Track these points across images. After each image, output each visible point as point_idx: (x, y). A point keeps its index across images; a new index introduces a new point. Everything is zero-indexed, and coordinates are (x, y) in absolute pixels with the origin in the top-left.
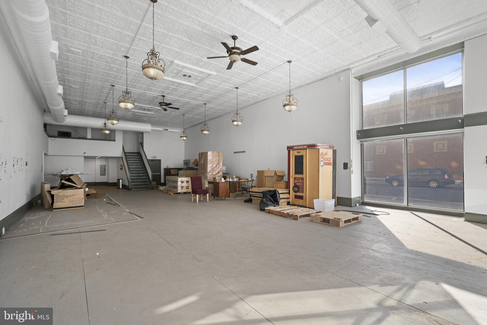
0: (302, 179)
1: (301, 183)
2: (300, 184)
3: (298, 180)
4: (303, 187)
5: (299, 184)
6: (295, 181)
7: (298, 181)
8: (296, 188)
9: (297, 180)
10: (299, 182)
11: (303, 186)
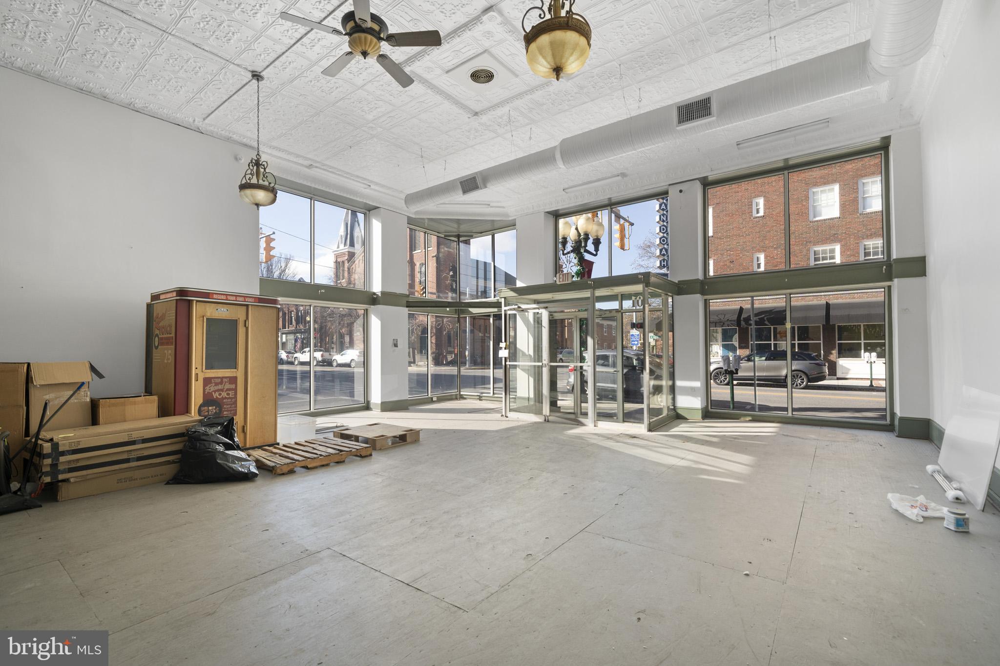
0: (233, 380)
1: (230, 392)
2: (224, 394)
3: (217, 384)
4: (233, 400)
5: (220, 394)
6: (207, 388)
7: (220, 387)
8: (210, 408)
9: (214, 384)
10: (222, 390)
11: (236, 397)
